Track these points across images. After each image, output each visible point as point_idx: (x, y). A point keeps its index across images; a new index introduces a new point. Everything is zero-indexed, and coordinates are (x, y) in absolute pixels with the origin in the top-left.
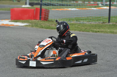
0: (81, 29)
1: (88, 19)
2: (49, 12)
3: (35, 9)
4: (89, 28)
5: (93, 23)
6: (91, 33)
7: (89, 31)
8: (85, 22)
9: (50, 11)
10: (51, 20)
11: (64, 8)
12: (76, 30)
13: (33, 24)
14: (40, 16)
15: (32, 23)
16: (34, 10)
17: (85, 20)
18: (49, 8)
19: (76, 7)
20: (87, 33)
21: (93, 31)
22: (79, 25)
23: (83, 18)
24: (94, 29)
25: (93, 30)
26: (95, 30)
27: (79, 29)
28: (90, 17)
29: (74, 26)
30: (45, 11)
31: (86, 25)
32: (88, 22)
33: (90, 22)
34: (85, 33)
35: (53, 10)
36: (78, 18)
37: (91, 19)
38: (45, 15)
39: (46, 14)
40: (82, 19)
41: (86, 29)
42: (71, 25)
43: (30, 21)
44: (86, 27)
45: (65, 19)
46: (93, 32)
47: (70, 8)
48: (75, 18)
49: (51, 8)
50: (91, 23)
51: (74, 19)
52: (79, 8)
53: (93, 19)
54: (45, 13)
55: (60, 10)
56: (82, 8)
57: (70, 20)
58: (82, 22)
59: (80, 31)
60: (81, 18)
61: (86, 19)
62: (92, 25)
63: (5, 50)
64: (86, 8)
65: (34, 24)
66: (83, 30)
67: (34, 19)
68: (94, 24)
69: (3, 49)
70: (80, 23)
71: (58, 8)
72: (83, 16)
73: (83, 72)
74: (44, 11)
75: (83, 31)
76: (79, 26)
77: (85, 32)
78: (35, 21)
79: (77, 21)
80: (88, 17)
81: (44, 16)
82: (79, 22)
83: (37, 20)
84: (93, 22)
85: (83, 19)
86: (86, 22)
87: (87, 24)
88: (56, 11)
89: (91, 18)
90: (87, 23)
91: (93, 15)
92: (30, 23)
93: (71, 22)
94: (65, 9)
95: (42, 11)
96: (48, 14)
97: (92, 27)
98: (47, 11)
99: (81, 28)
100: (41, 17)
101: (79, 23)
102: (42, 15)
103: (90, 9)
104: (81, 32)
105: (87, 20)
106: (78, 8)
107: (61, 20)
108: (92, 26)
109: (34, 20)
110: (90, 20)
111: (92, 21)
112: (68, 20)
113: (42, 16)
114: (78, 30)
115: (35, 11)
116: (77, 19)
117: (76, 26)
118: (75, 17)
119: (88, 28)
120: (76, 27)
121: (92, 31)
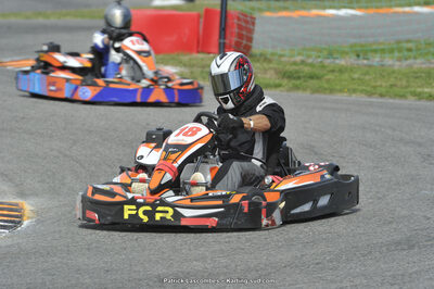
0: (375, 87)
1: (400, 50)
2: (253, 24)
3: (202, 12)
4: (404, 83)
5: (419, 64)
6: (411, 101)
7: (403, 96)
8: (388, 61)
9: (257, 21)
10: (261, 55)
11: (310, 9)
12: (354, 91)
13: (195, 69)
14: (220, 38)
15: (193, 66)
16: (199, 16)
17: (386, 55)
18: (253, 9)
19: (355, 5)
20: (397, 101)
21: (419, 96)
22: (367, 73)
23: (382, 47)
24: (422, 86)
25: (419, 90)
26: (426, 90)
27: (368, 89)
28: (408, 41)
29: (346, 76)
30: (239, 19)
31: (394, 72)
32: (399, 60)
33: (409, 62)
34: (391, 101)
35: (267, 14)
36: (362, 46)
37: (410, 50)
38: (240, 36)
39: (244, 33)
40: (375, 51)
41: (392, 86)
42: (336, 74)
43: (185, 58)
44: (392, 81)
45: (313, 50)
46: (420, 99)
47: (331, 8)
48: (352, 46)
49: (260, 10)
50: (410, 66)
51: (346, 49)
52: (367, 8)
53: (418, 49)
54: (240, 27)
55: (295, 14)
56: (377, 8)
57: (330, 54)
58: (376, 60)
59: (370, 94)
60: (374, 47)
61: (391, 51)
62: (415, 73)
63: (93, 168)
64: (391, 7)
65: (200, 69)
66: (383, 90)
67: (198, 52)
68: (424, 66)
69: (86, 165)
70: (370, 66)
71: (286, 9)
72: (382, 39)
73: (384, 249)
74: (236, 21)
75: (381, 96)
76: (367, 77)
77: (391, 97)
78: (202, 59)
79: (358, 56)
80: (398, 42)
81: (235, 39)
82: (365, 62)
83: (209, 53)
84: (418, 61)
85: (383, 51)
86: (390, 62)
87: (396, 68)
88: (280, 18)
89: (410, 45)
90: (398, 63)
91: (420, 34)
92: (185, 65)
93: (337, 61)
94: (315, 12)
95: (229, 21)
96: (251, 31)
97: (416, 78)
98: (247, 22)
99: (374, 84)
100: (224, 43)
101: (365, 65)
102: (228, 36)
103: (407, 9)
104: (374, 100)
105: (396, 54)
106: (360, 8)
107: (299, 54)
108: (416, 75)
109: (201, 56)
110: (406, 53)
111: (415, 58)
112: (325, 53)
113: (227, 41)
114: (362, 91)
115: (202, 20)
116: (358, 48)
117: (356, 76)
118: (353, 41)
119: (399, 83)
120: (353, 79)
121: (414, 94)
